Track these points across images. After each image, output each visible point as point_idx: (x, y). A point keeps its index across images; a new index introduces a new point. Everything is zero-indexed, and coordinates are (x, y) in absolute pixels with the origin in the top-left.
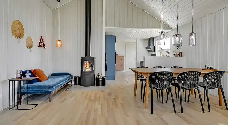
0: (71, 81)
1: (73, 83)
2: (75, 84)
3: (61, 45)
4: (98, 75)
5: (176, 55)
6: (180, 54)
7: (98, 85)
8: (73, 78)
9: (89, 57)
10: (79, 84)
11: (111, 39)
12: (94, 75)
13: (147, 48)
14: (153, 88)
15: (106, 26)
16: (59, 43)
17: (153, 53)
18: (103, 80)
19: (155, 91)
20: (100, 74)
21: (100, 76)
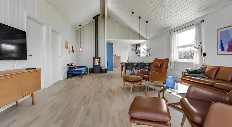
0: (87, 71)
1: (88, 72)
2: (90, 73)
3: (82, 50)
4: (103, 67)
5: (147, 56)
6: (149, 55)
7: (102, 73)
8: (88, 69)
9: (97, 57)
10: (92, 73)
11: (110, 46)
12: (100, 67)
13: (135, 51)
14: (126, 70)
15: (107, 38)
16: (81, 49)
17: (139, 54)
18: (106, 70)
19: (127, 71)
20: (104, 67)
21: (104, 68)
